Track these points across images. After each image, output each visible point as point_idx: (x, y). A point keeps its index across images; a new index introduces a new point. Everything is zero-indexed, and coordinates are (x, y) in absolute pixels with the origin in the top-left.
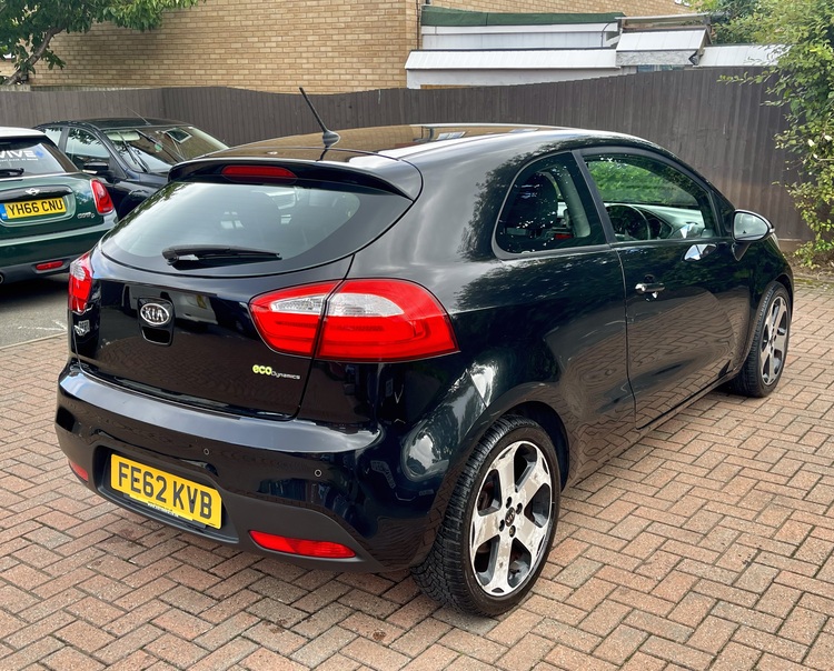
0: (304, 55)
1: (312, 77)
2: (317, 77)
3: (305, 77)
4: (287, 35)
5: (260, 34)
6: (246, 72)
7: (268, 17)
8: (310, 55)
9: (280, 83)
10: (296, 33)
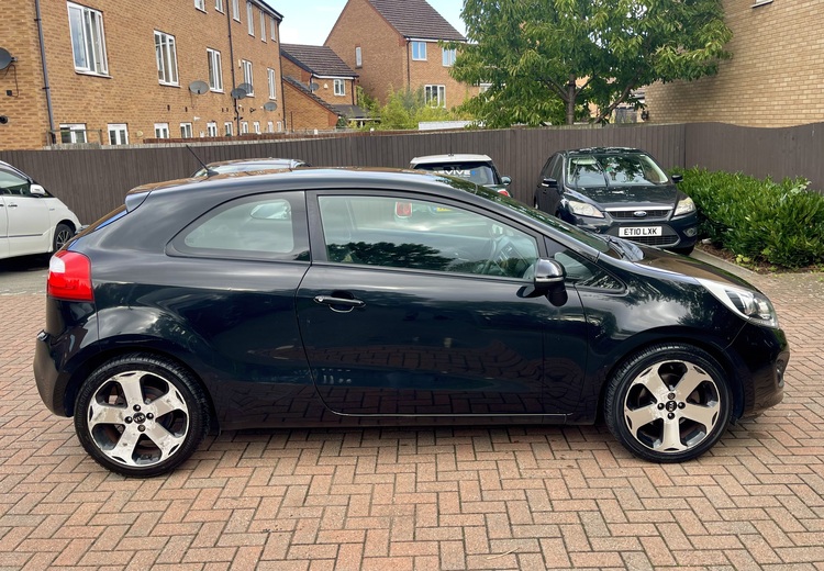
0: (805, 92)
1: (808, 111)
2: (812, 111)
3: (804, 111)
4: (795, 75)
5: (777, 76)
6: (764, 108)
7: (784, 61)
8: (809, 92)
9: (786, 117)
10: (801, 73)
